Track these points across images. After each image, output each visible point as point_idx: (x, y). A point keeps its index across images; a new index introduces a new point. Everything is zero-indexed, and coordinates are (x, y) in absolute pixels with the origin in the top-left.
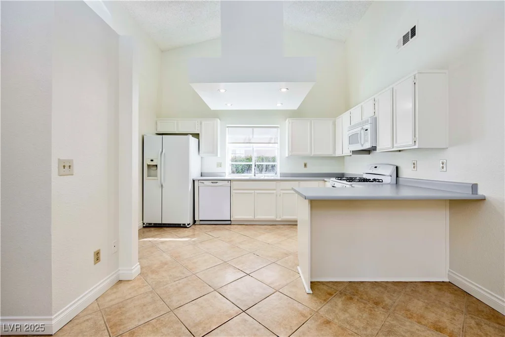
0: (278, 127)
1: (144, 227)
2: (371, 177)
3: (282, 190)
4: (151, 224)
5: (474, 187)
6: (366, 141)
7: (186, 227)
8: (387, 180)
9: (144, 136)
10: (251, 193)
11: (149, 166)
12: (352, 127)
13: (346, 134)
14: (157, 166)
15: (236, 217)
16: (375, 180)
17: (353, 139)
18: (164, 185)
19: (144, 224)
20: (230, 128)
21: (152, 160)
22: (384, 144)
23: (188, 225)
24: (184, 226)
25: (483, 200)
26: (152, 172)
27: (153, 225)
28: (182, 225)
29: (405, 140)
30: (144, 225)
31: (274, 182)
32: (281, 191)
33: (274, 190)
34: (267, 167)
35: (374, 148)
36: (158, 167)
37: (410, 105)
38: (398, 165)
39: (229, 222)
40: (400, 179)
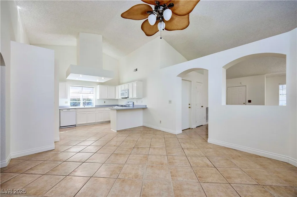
0: (94, 87)
2: (127, 105)
3: (98, 111)
5: (146, 106)
6: (126, 95)
8: (131, 106)
10: (86, 113)
12: (121, 91)
13: (120, 93)
15: (79, 123)
16: (128, 106)
17: (122, 94)
20: (72, 86)
22: (130, 96)
25: (147, 108)
29: (135, 96)
34: (88, 103)
35: (128, 97)
37: (136, 85)
38: (133, 102)
39: (75, 126)
40: (134, 105)
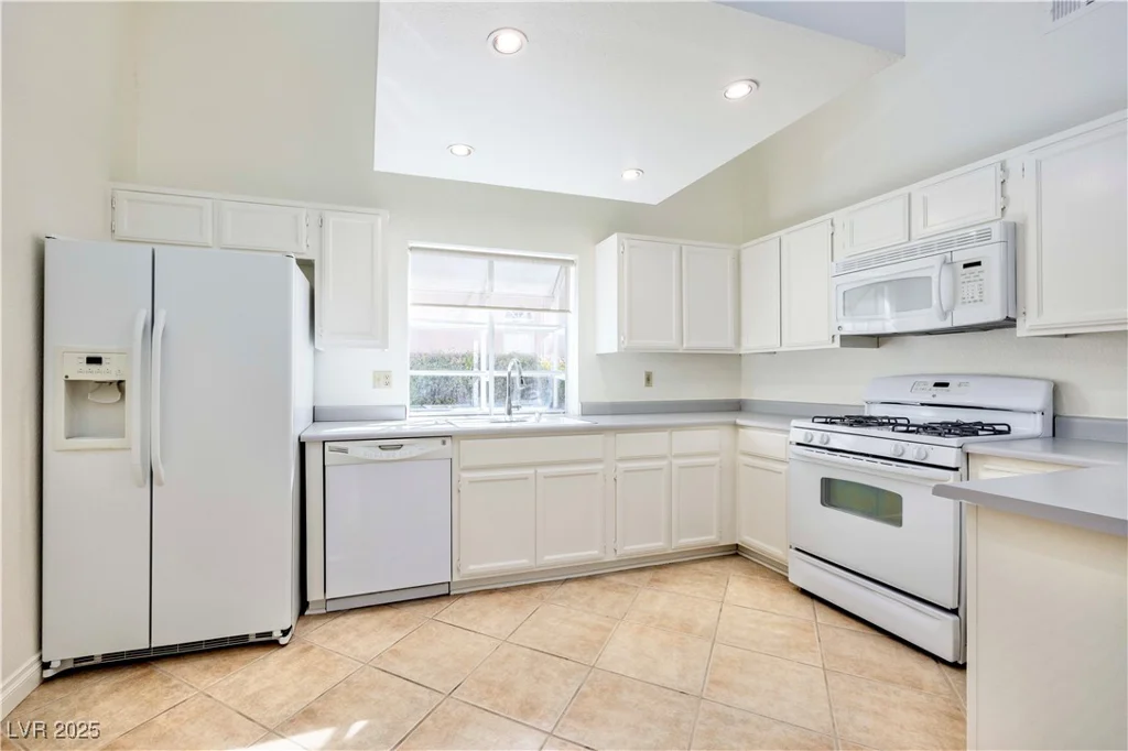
1: (45, 681)
3: (622, 460)
4: (91, 658)
7: (275, 644)
9: (48, 243)
10: (525, 478)
11: (74, 387)
14: (120, 384)
18: (160, 470)
19: (46, 666)
20: (419, 255)
21: (94, 361)
23: (285, 633)
24: (267, 642)
26: (97, 411)
27: (98, 660)
28: (252, 639)
30: (48, 673)
31: (599, 438)
32: (621, 466)
33: (599, 461)
36: (133, 389)
